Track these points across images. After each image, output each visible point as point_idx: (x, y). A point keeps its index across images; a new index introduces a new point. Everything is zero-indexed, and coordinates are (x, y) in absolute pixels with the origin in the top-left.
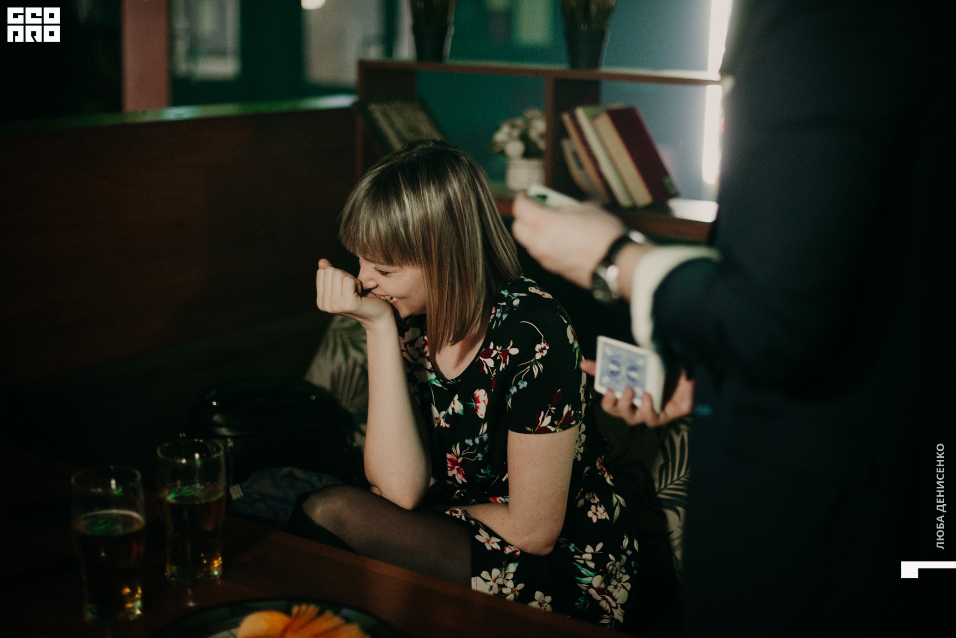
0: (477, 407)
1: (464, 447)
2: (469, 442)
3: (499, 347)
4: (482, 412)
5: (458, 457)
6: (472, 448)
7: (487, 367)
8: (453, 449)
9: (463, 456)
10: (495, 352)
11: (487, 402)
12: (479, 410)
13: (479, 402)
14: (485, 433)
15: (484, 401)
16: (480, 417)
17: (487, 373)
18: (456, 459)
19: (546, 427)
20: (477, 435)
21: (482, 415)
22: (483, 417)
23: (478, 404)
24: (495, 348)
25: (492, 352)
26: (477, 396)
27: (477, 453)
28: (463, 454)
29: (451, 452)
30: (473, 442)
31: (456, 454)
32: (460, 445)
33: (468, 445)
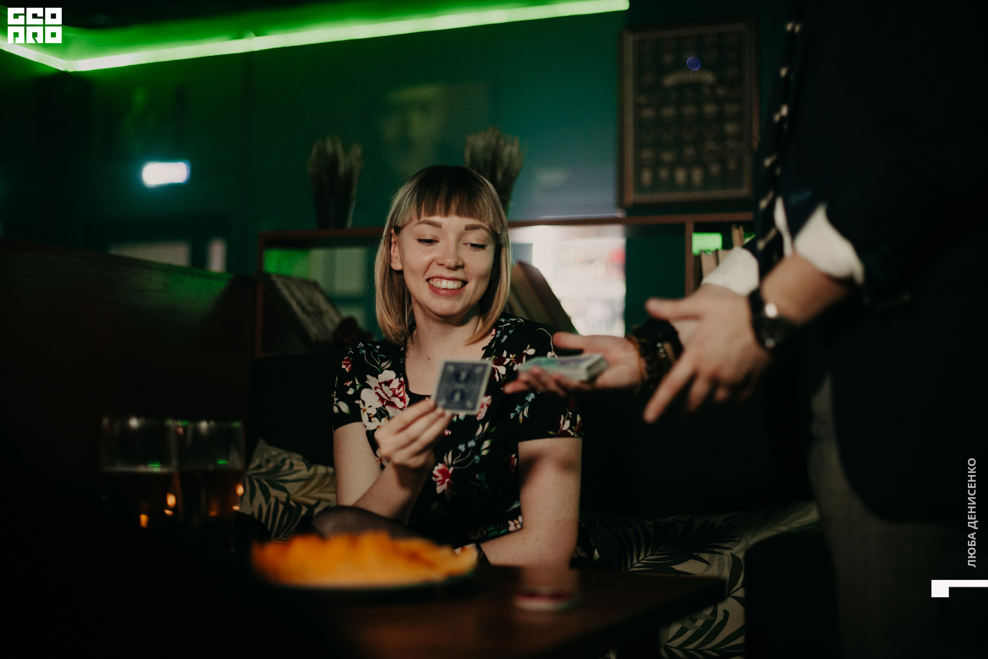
1: (456, 453)
2: (462, 447)
3: (513, 355)
4: (482, 414)
5: (449, 467)
6: (465, 454)
7: (499, 374)
8: (445, 459)
9: (454, 466)
10: (508, 360)
15: (487, 405)
16: (479, 420)
18: (447, 469)
19: (566, 431)
20: (473, 438)
21: (481, 417)
24: (508, 356)
25: (504, 360)
27: (472, 457)
28: (454, 463)
29: (442, 462)
30: (466, 446)
31: (447, 464)
32: (452, 453)
33: (460, 451)
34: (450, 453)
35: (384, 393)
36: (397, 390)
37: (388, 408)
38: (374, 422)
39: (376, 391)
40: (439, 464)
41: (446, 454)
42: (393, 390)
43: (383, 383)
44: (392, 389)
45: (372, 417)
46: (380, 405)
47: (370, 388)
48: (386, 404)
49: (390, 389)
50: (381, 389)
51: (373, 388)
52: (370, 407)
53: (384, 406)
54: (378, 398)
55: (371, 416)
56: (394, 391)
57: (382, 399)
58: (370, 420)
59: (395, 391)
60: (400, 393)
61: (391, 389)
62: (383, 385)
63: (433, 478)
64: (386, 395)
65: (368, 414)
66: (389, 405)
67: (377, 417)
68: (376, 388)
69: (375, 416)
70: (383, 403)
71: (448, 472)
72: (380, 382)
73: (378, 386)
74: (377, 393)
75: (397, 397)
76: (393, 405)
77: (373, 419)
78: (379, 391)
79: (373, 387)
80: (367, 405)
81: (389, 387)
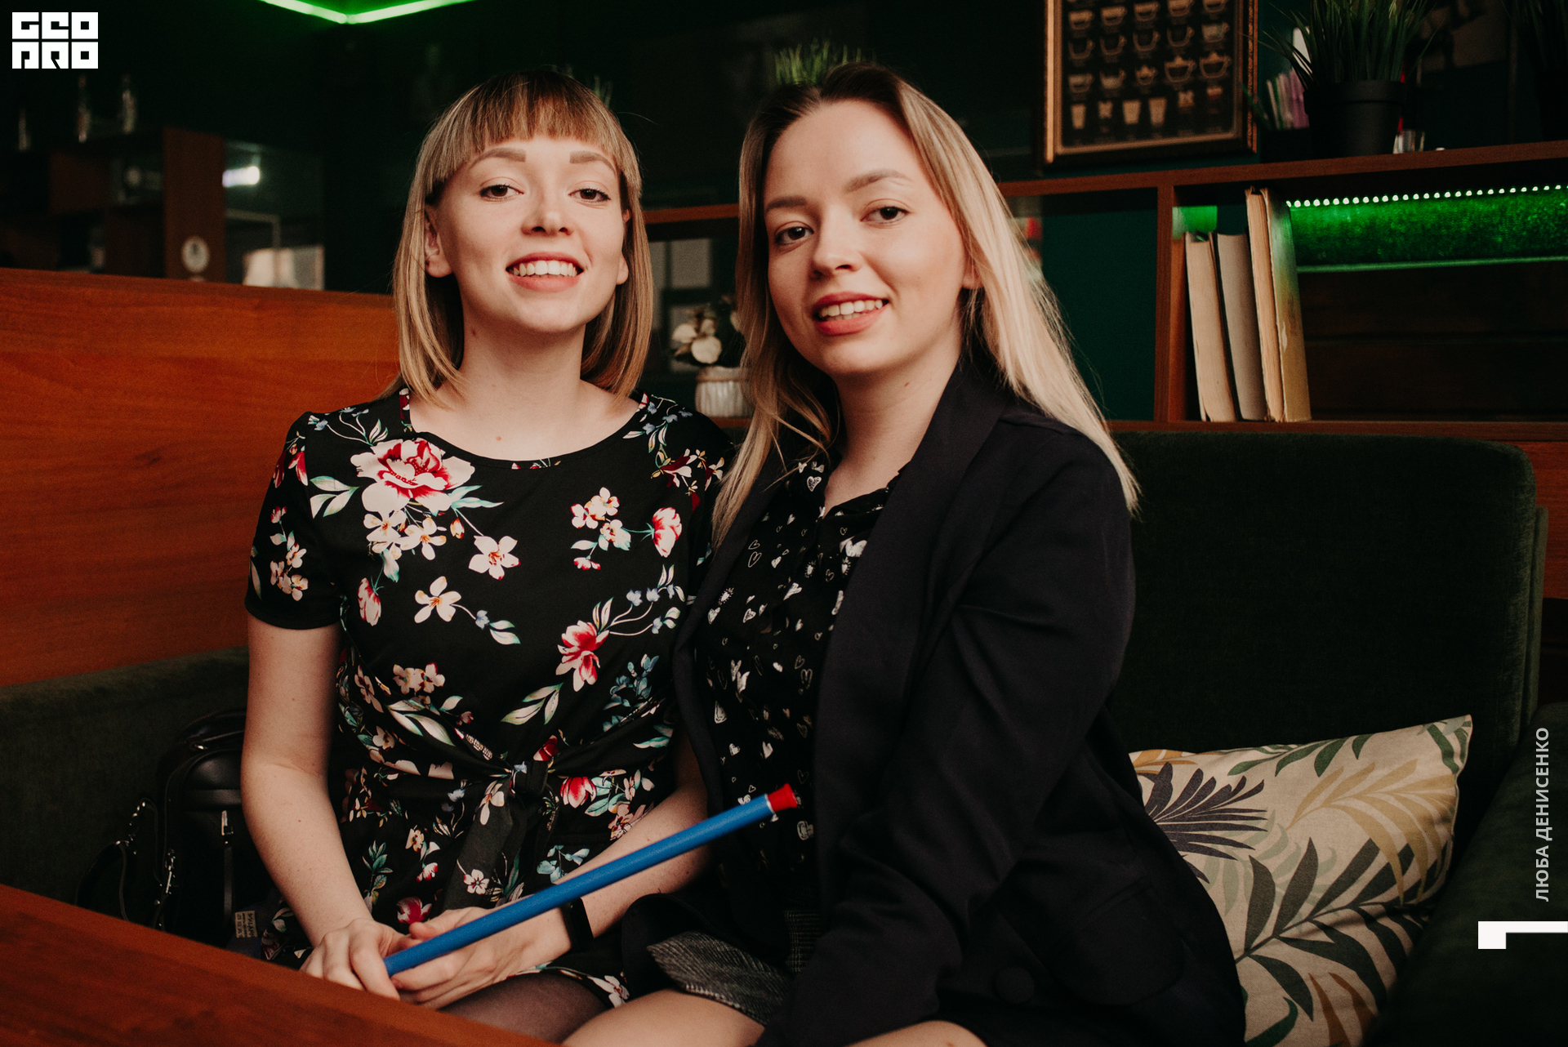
0: (657, 536)
1: (620, 606)
2: (634, 597)
4: (665, 544)
5: (600, 630)
6: (638, 610)
7: (678, 477)
8: (595, 613)
9: (612, 629)
11: (679, 530)
12: (660, 541)
13: (662, 528)
14: (670, 584)
15: (672, 528)
16: (662, 554)
17: (678, 485)
18: (594, 632)
20: (654, 586)
21: (665, 551)
22: (666, 555)
23: (658, 531)
26: (658, 518)
27: (649, 620)
28: (613, 623)
29: (588, 618)
30: (644, 597)
31: (597, 624)
32: (612, 605)
33: (630, 603)
34: (608, 605)
35: (399, 477)
36: (418, 459)
37: (421, 500)
38: (412, 532)
39: (383, 481)
40: (580, 623)
41: (598, 606)
42: (411, 461)
43: (386, 457)
44: (408, 460)
45: (403, 530)
46: (404, 501)
47: (372, 481)
48: (415, 496)
49: (405, 463)
50: (391, 472)
51: (377, 478)
52: (391, 514)
53: (413, 500)
54: (395, 490)
55: (401, 528)
56: (414, 463)
57: (404, 491)
58: (403, 534)
59: (414, 461)
60: (428, 462)
61: (408, 462)
62: (389, 461)
63: (560, 648)
64: (404, 480)
65: (396, 528)
66: (420, 495)
67: (413, 523)
68: (381, 474)
69: (407, 524)
70: (408, 496)
71: (594, 638)
72: (381, 456)
73: (383, 468)
74: (388, 483)
75: (425, 471)
76: (424, 490)
77: (406, 531)
78: (387, 477)
79: (373, 475)
80: (385, 515)
81: (401, 460)
